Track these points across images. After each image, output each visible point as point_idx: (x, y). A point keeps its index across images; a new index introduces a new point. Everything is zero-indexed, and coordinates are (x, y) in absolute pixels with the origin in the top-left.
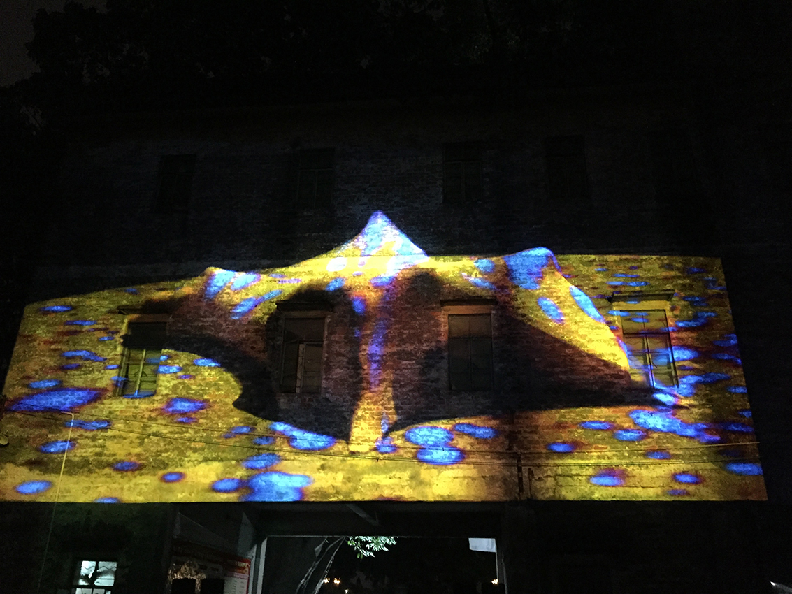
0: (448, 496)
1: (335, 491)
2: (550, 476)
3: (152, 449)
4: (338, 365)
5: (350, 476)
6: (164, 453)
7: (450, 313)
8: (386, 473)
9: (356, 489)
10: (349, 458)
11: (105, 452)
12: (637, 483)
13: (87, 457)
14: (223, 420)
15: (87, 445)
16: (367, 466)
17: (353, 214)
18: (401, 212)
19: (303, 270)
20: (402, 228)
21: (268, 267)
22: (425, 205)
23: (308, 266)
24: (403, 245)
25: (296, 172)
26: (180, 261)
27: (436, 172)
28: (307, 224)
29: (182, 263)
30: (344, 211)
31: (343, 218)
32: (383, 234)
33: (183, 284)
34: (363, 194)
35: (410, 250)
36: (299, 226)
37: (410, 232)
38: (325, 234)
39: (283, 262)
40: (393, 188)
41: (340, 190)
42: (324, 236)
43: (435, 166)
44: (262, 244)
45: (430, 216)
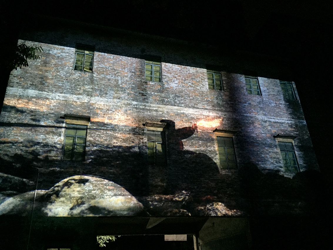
3: (86, 189)
4: (173, 154)
6: (93, 191)
7: (217, 135)
17: (172, 87)
18: (192, 90)
19: (153, 109)
20: (193, 96)
21: (136, 105)
22: (202, 88)
23: (155, 107)
24: (195, 104)
25: (144, 64)
26: (92, 96)
27: (204, 75)
28: (152, 88)
29: (93, 97)
30: (168, 85)
31: (168, 88)
32: (186, 98)
33: (94, 108)
34: (175, 79)
35: (198, 107)
36: (149, 89)
37: (197, 99)
38: (161, 94)
39: (143, 104)
40: (188, 79)
41: (165, 75)
42: (161, 95)
43: (204, 73)
44: (132, 94)
45: (204, 93)
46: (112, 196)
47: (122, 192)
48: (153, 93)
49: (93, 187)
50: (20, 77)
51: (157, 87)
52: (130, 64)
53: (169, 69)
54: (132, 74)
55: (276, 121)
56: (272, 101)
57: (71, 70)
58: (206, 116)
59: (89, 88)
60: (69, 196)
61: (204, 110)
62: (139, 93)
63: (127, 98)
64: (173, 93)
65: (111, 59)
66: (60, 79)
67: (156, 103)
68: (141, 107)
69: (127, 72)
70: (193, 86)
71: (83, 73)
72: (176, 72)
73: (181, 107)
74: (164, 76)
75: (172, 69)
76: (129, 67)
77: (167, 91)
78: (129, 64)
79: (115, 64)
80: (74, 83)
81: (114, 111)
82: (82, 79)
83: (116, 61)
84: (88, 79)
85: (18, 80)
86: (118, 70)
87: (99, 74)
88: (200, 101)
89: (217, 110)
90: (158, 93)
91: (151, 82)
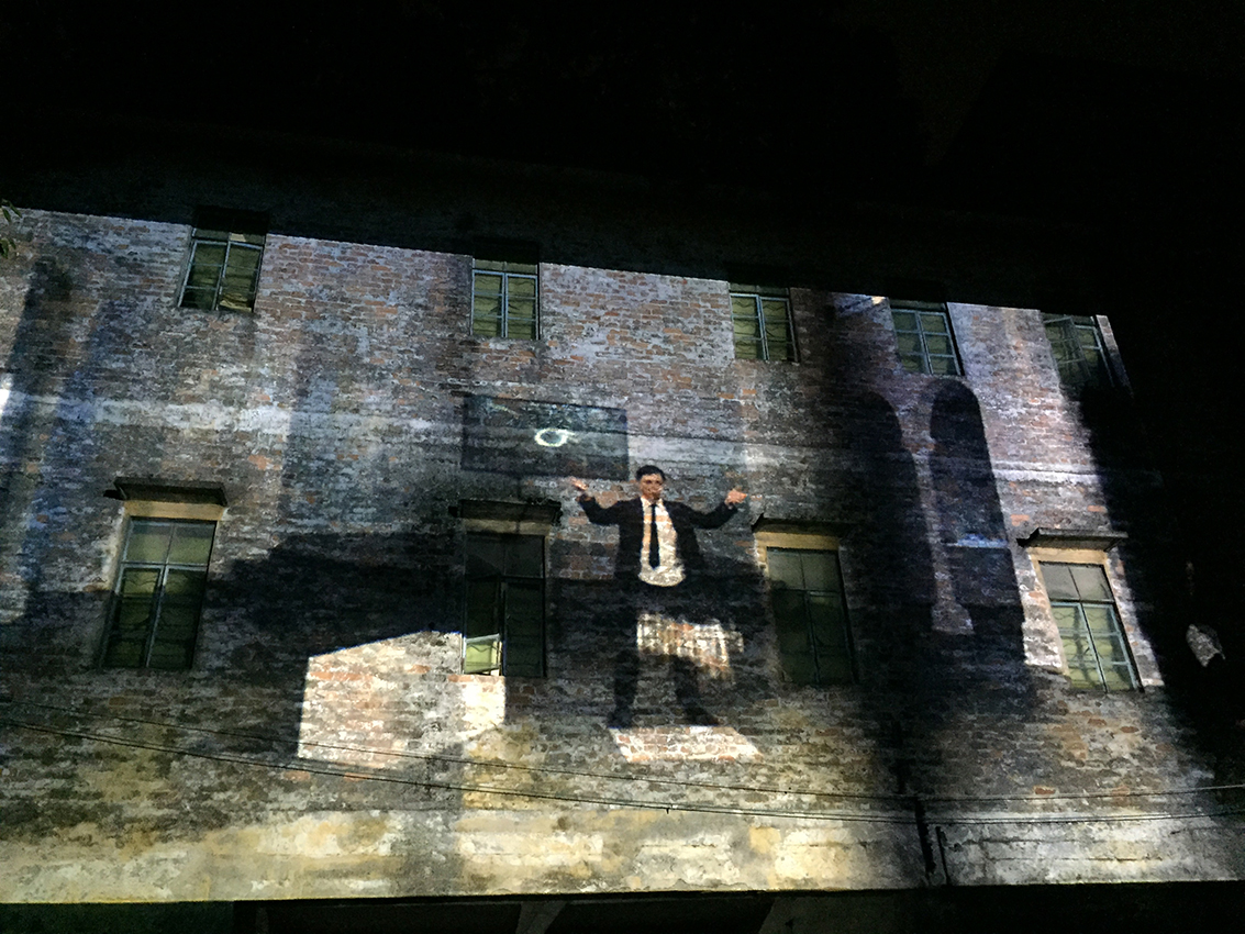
0: (804, 879)
1: (590, 873)
2: (974, 843)
3: (189, 783)
4: (576, 625)
5: (618, 841)
6: (218, 791)
7: (769, 544)
8: (685, 836)
9: (631, 869)
10: (612, 807)
11: (76, 788)
12: (1109, 853)
13: (32, 798)
14: (348, 726)
15: (31, 773)
16: (648, 822)
17: (582, 358)
18: (666, 364)
19: (495, 446)
20: (671, 391)
21: (428, 433)
22: (706, 358)
23: (505, 439)
24: (675, 421)
25: (470, 272)
26: (242, 405)
27: (719, 306)
28: (497, 365)
29: (247, 409)
30: (563, 350)
31: (563, 361)
32: (638, 398)
33: (250, 450)
34: (595, 326)
35: (689, 430)
36: (482, 367)
37: (684, 399)
38: (533, 386)
39: (456, 428)
40: (649, 323)
41: (553, 313)
42: (531, 389)
43: (717, 295)
44: (410, 390)
45: (717, 377)
46: (301, 813)
47: (345, 795)
48: (499, 383)
49: (219, 776)
51: (519, 360)
52: (409, 274)
53: (569, 287)
54: (417, 314)
55: (1030, 478)
56: (1010, 397)
57: (165, 309)
58: (721, 465)
59: (235, 374)
60: (112, 816)
61: (713, 442)
62: (443, 386)
63: (389, 408)
64: (583, 379)
65: (332, 258)
66: (121, 344)
67: (511, 422)
68: (446, 440)
69: (397, 305)
70: (671, 348)
71: (212, 317)
72: (599, 296)
73: (616, 435)
74: (547, 314)
75: (583, 288)
76: (404, 288)
77: (559, 373)
78: (408, 277)
79: (349, 279)
80: (174, 356)
81: (333, 462)
82: (209, 339)
83: (355, 265)
84: (232, 338)
86: (360, 301)
87: (278, 319)
88: (696, 406)
89: (773, 442)
90: (520, 382)
91: (492, 340)
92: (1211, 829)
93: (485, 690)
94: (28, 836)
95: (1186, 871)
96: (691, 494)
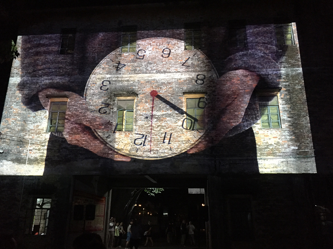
1: (140, 171)
2: (228, 164)
3: (64, 154)
4: (140, 119)
5: (146, 164)
6: (69, 155)
7: (187, 98)
9: (148, 170)
11: (44, 155)
12: (263, 167)
13: (37, 157)
15: (36, 152)
17: (145, 55)
18: (166, 54)
19: (124, 79)
20: (167, 61)
21: (110, 78)
22: (177, 51)
23: (127, 78)
24: (167, 69)
25: (121, 36)
26: (72, 75)
27: (182, 36)
28: (126, 59)
30: (141, 54)
31: (141, 57)
32: (158, 64)
34: (150, 46)
35: (170, 71)
36: (122, 60)
37: (170, 63)
38: (134, 64)
39: (116, 76)
40: (163, 44)
41: (140, 44)
43: (181, 33)
44: (106, 68)
45: (179, 56)
46: (84, 159)
48: (126, 64)
50: (18, 68)
51: (130, 57)
52: (107, 39)
53: (144, 37)
54: (108, 49)
57: (56, 55)
58: (177, 79)
59: (70, 69)
61: (176, 73)
62: (113, 66)
63: (101, 73)
64: (145, 60)
67: (128, 73)
68: (114, 79)
69: (104, 47)
70: (168, 49)
71: (65, 55)
73: (153, 74)
74: (138, 45)
75: (147, 37)
76: (105, 42)
77: (140, 60)
81: (90, 86)
83: (95, 39)
84: (69, 60)
85: (17, 71)
88: (173, 64)
89: (191, 71)
90: (131, 63)
91: (125, 53)
92: (293, 161)
93: (120, 134)
94: (36, 164)
95: (284, 171)
96: (169, 87)
